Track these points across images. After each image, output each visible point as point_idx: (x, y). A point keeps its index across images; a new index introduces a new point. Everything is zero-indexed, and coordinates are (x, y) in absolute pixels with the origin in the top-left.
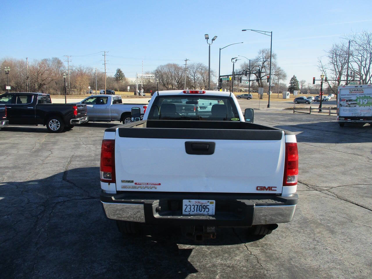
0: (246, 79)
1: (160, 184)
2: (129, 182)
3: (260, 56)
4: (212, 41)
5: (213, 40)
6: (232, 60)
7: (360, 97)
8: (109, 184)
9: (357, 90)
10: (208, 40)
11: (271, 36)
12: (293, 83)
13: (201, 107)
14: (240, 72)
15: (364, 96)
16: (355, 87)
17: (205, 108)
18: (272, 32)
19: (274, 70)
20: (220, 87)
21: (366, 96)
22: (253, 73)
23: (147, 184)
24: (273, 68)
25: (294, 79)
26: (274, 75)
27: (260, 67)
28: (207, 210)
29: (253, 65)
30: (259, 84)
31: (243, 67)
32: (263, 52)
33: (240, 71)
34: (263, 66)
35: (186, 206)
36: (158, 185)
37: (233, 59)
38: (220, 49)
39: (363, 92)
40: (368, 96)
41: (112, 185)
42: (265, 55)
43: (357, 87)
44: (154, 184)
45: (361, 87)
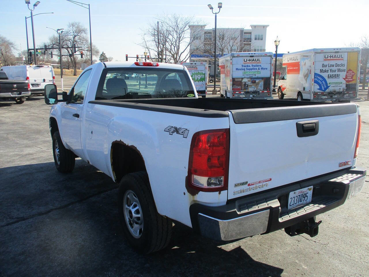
0: (56, 54)
1: (271, 179)
2: (243, 184)
3: (69, 29)
4: (34, 7)
5: (35, 5)
6: (57, 31)
7: (195, 73)
8: (220, 193)
9: (192, 67)
10: (29, 4)
11: (89, 9)
12: (103, 59)
13: (33, 85)
14: (49, 46)
15: (197, 72)
16: (191, 64)
17: (38, 85)
18: (89, 4)
19: (86, 46)
20: (31, 62)
21: (200, 72)
22: (65, 48)
23: (260, 182)
24: (85, 43)
25: (103, 56)
26: (87, 50)
27: (71, 41)
28: (306, 198)
29: (62, 39)
30: (71, 59)
31: (52, 41)
32: (73, 25)
33: (49, 44)
34: (74, 41)
35: (291, 199)
36: (269, 181)
37: (59, 30)
38: (26, 18)
39: (197, 69)
40: (201, 72)
41: (224, 193)
42: (75, 29)
43: (192, 64)
44: (265, 181)
45: (195, 64)
